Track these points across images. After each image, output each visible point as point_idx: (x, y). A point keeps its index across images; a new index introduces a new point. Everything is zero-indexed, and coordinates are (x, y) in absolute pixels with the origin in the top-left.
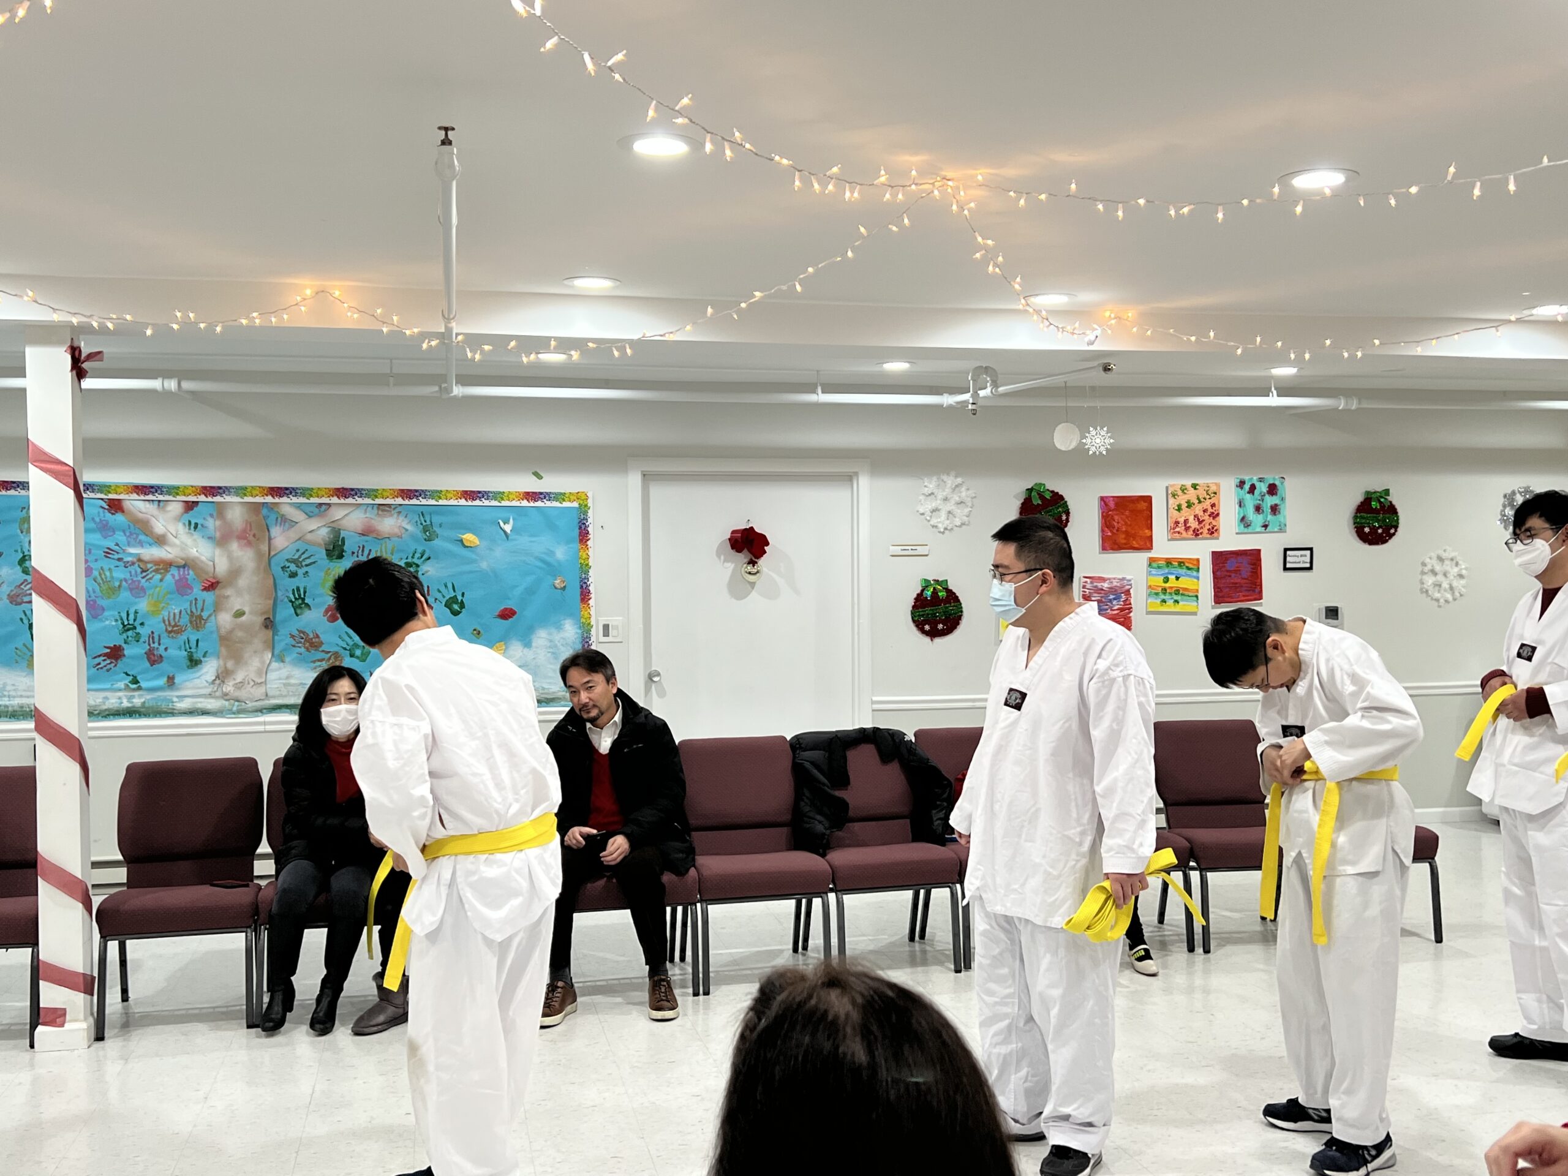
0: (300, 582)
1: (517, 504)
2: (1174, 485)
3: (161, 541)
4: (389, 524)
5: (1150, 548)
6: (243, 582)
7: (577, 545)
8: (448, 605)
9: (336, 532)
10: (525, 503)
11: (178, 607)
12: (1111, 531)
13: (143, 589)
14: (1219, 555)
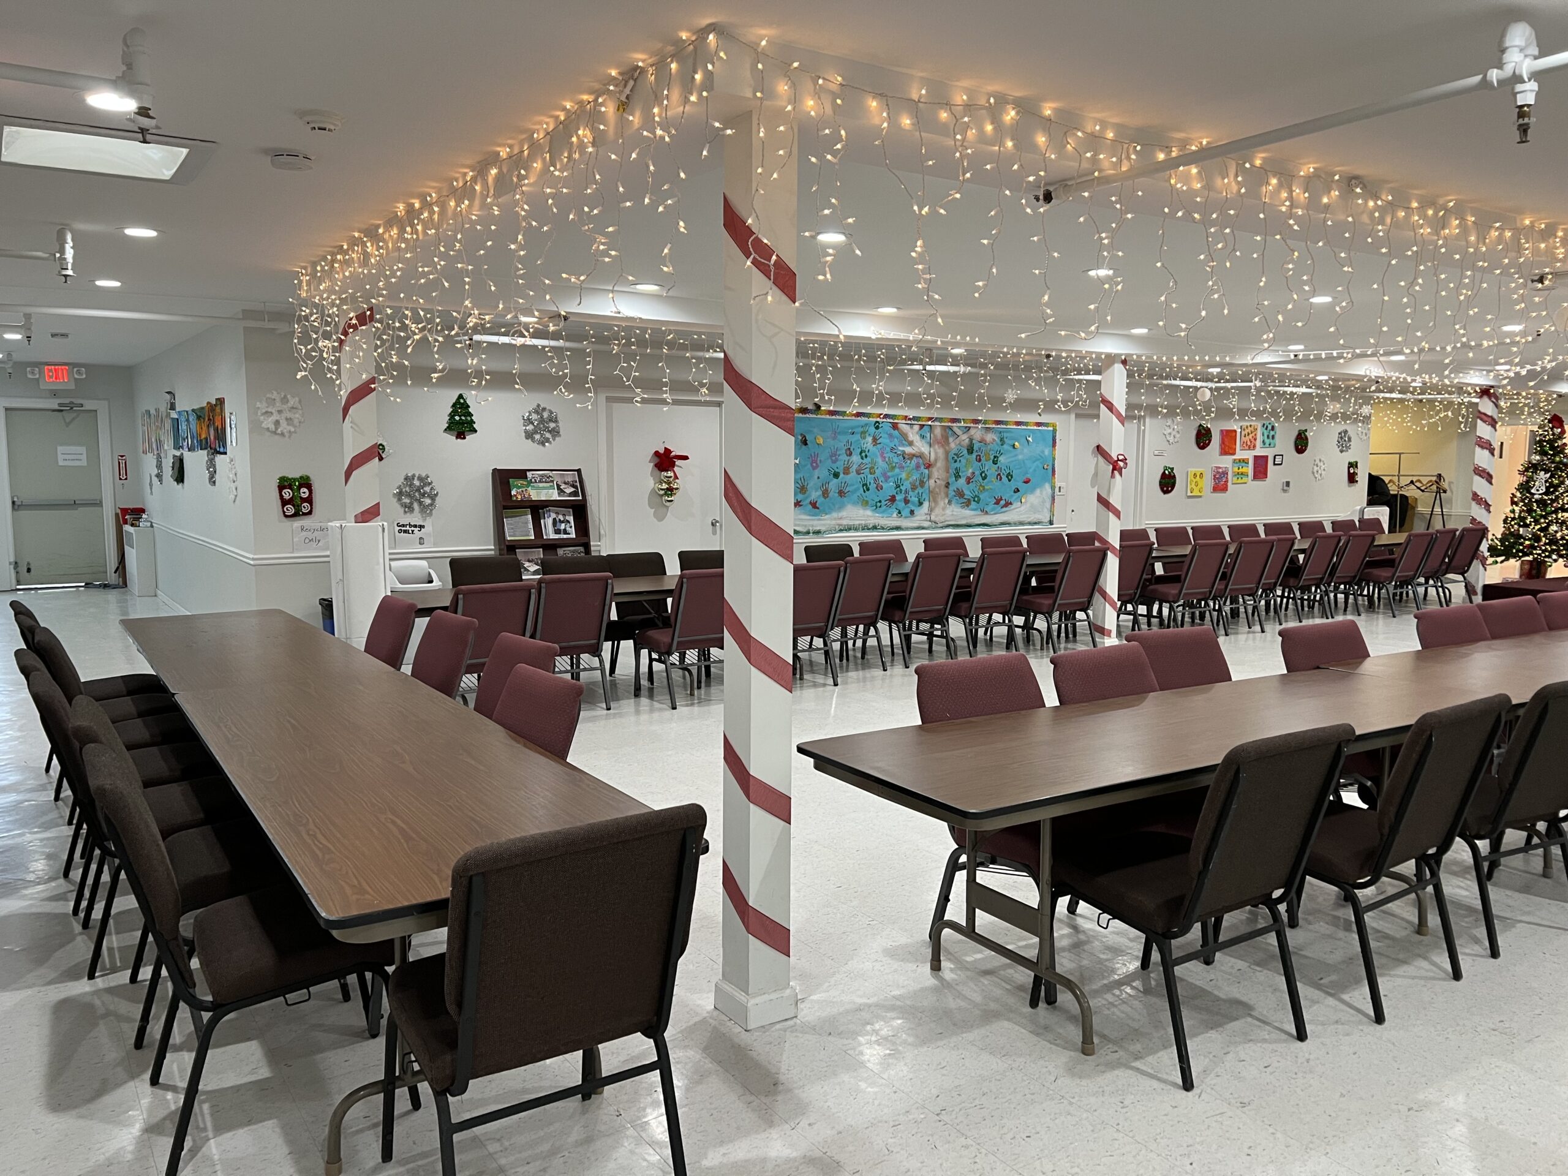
0: (957, 465)
1: (1033, 428)
2: (1243, 425)
3: (911, 444)
4: (989, 437)
6: (939, 464)
7: (1051, 448)
8: (1007, 477)
9: (971, 440)
10: (1035, 428)
11: (915, 476)
12: (1223, 446)
13: (903, 468)
14: (1255, 457)
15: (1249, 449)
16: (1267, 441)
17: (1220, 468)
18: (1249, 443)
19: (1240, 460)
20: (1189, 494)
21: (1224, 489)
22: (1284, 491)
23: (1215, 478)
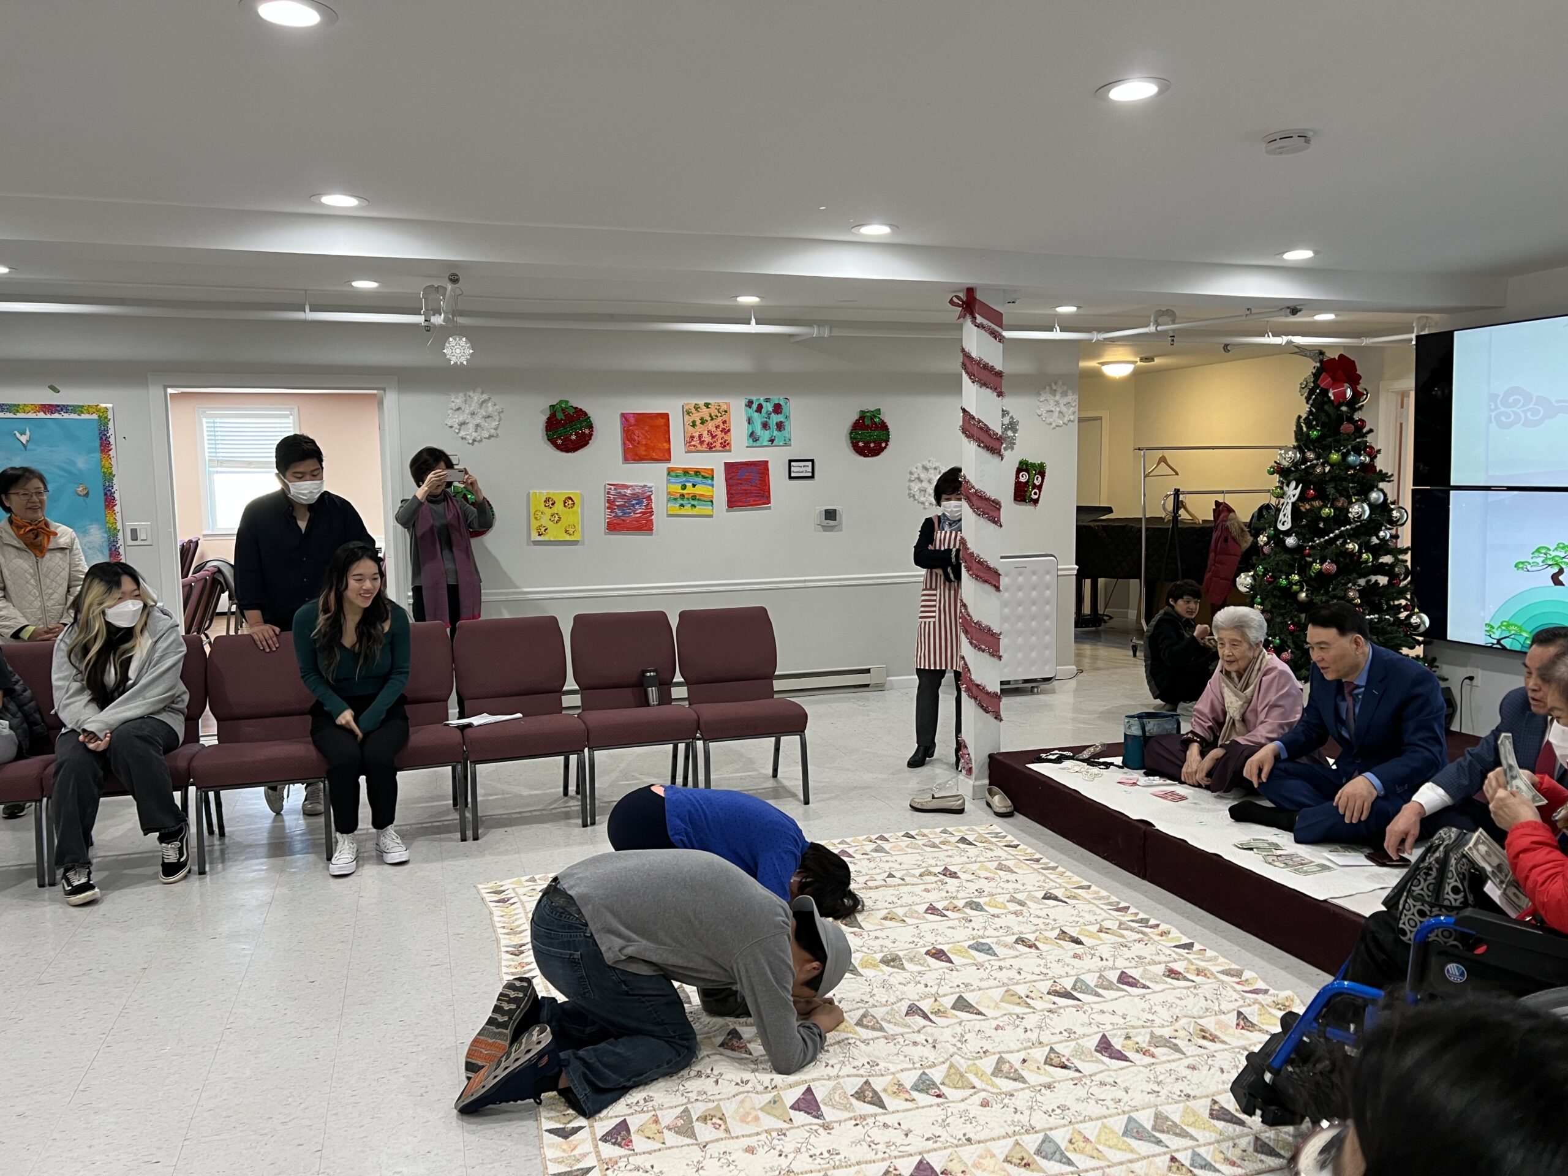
1: (33, 416)
2: (688, 404)
5: (668, 460)
7: (98, 455)
10: (41, 415)
12: (632, 444)
14: (730, 467)
15: (710, 447)
16: (765, 435)
17: (626, 487)
18: (707, 438)
19: (686, 472)
20: (535, 537)
21: (644, 525)
22: (826, 528)
23: (611, 505)
